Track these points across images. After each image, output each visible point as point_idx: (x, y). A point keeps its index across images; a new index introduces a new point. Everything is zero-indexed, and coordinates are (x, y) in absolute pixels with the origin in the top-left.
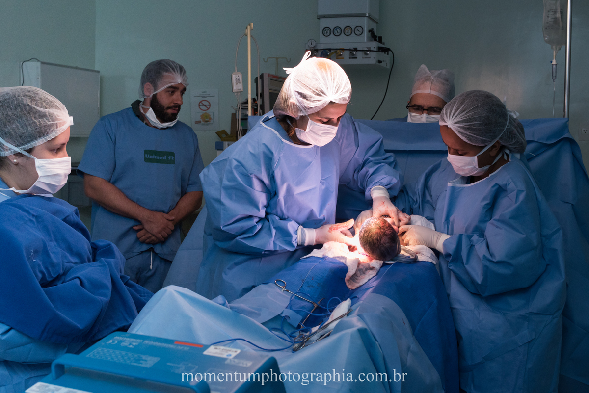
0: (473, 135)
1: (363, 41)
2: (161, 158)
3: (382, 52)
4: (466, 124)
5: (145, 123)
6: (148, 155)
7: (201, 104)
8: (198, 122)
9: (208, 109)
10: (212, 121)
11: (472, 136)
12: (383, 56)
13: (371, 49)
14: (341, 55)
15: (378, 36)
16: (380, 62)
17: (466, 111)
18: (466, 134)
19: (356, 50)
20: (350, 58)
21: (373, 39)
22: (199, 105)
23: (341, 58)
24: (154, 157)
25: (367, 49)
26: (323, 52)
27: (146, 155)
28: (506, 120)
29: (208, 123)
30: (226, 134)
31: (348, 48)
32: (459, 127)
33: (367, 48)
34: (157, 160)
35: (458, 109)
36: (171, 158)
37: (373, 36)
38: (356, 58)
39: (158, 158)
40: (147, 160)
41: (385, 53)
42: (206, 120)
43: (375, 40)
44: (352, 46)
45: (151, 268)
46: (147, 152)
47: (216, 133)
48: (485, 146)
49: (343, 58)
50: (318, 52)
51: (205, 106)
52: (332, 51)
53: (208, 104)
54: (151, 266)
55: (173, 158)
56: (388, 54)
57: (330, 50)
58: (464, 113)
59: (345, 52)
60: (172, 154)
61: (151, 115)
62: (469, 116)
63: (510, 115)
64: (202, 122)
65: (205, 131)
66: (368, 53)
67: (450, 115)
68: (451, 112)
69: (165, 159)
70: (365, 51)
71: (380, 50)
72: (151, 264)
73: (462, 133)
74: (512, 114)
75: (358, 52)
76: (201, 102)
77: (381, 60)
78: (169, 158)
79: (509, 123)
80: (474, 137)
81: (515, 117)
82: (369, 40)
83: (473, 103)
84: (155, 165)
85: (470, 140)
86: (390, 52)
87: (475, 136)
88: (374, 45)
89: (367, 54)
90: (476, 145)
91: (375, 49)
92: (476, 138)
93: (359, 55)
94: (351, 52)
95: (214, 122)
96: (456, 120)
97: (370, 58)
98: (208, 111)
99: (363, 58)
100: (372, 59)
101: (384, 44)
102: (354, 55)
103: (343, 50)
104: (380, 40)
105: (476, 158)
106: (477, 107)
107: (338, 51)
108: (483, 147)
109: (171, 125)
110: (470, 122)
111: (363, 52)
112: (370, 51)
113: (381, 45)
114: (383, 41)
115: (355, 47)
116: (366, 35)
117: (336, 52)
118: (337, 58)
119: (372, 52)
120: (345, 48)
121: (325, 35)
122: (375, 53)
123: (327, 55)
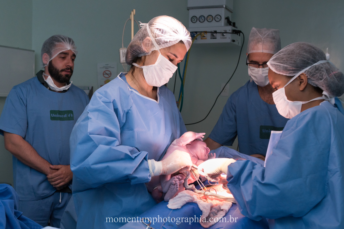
1: (221, 26)
2: (62, 116)
3: (235, 33)
5: (48, 88)
6: (53, 114)
7: (104, 73)
9: (110, 77)
12: (236, 37)
14: (204, 36)
15: (232, 21)
16: (234, 41)
19: (216, 32)
20: (211, 38)
21: (228, 24)
23: (204, 39)
24: (58, 116)
25: (224, 32)
27: (52, 114)
31: (210, 31)
33: (224, 31)
34: (60, 118)
36: (70, 116)
37: (229, 22)
38: (216, 38)
39: (61, 116)
40: (53, 118)
41: (237, 35)
43: (230, 25)
44: (213, 30)
45: (60, 202)
46: (52, 112)
49: (206, 39)
51: (107, 74)
52: (198, 33)
53: (110, 73)
54: (60, 200)
55: (72, 115)
56: (240, 35)
57: (196, 32)
59: (208, 34)
60: (71, 112)
61: (50, 81)
66: (225, 34)
69: (66, 117)
70: (222, 33)
71: (234, 32)
72: (60, 198)
75: (217, 34)
77: (234, 39)
78: (69, 115)
82: (226, 25)
84: (59, 121)
86: (241, 34)
88: (229, 28)
89: (224, 35)
91: (230, 32)
93: (218, 36)
94: (212, 34)
97: (226, 38)
99: (221, 38)
100: (228, 39)
101: (237, 28)
102: (214, 36)
103: (206, 32)
104: (234, 25)
105: (284, 88)
107: (203, 33)
109: (67, 89)
111: (221, 34)
112: (226, 33)
113: (234, 28)
114: (236, 25)
115: (215, 30)
116: (223, 21)
117: (201, 34)
118: (202, 39)
119: (228, 34)
120: (208, 31)
121: (194, 22)
122: (230, 34)
123: (194, 37)
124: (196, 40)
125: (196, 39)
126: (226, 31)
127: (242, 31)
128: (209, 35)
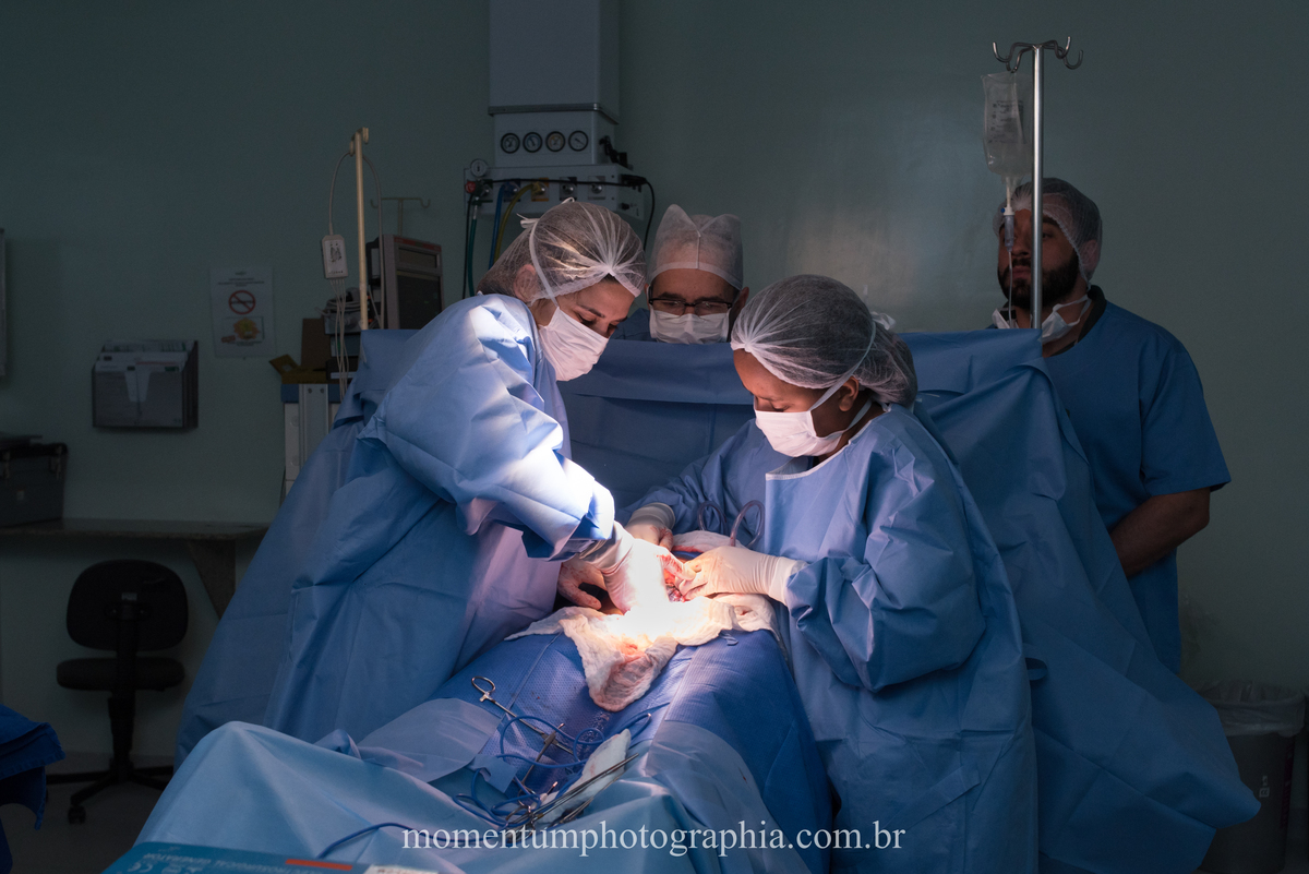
0: (795, 366)
1: (587, 163)
3: (628, 185)
4: (781, 342)
7: (233, 299)
8: (228, 340)
9: (251, 310)
10: (259, 337)
11: (795, 369)
12: (630, 195)
13: (607, 180)
14: (542, 193)
15: (619, 151)
16: (625, 207)
17: (781, 317)
18: (783, 365)
19: (573, 181)
21: (609, 158)
22: (231, 303)
23: (541, 200)
25: (597, 180)
26: (503, 187)
28: (868, 334)
29: (250, 340)
30: (293, 364)
31: (557, 178)
32: (767, 350)
33: (598, 177)
35: (764, 312)
37: (611, 153)
41: (634, 188)
42: (246, 333)
43: (614, 161)
44: (565, 174)
47: (271, 362)
48: (826, 389)
49: (547, 200)
50: (492, 187)
51: (244, 303)
52: (523, 185)
53: (250, 299)
56: (640, 190)
57: (518, 181)
58: (776, 321)
59: (551, 185)
62: (786, 326)
63: (877, 324)
64: (238, 340)
65: (244, 358)
66: (600, 188)
67: (749, 327)
68: (751, 319)
70: (593, 185)
71: (626, 183)
73: (773, 363)
74: (882, 322)
75: (579, 186)
76: (233, 295)
77: (627, 202)
79: (875, 340)
80: (799, 370)
81: (887, 328)
82: (602, 161)
83: (796, 300)
85: (792, 377)
86: (645, 187)
87: (801, 368)
88: (612, 171)
89: (597, 191)
90: (806, 386)
91: (615, 180)
92: (803, 371)
93: (581, 192)
94: (564, 187)
95: (264, 337)
96: (760, 337)
97: (604, 198)
98: (248, 315)
100: (609, 200)
101: (631, 168)
102: (568, 192)
103: (546, 181)
104: (620, 158)
105: (809, 413)
106: (802, 307)
107: (536, 184)
108: (821, 392)
110: (788, 338)
111: (591, 187)
112: (603, 183)
113: (626, 172)
114: (630, 161)
115: (572, 175)
116: (593, 149)
117: (532, 186)
118: (534, 200)
119: (608, 187)
120: (550, 178)
121: (508, 150)
122: (615, 188)
123: (513, 193)
124: (518, 203)
125: (519, 201)
126: (604, 177)
127: (649, 180)
128: (555, 189)
